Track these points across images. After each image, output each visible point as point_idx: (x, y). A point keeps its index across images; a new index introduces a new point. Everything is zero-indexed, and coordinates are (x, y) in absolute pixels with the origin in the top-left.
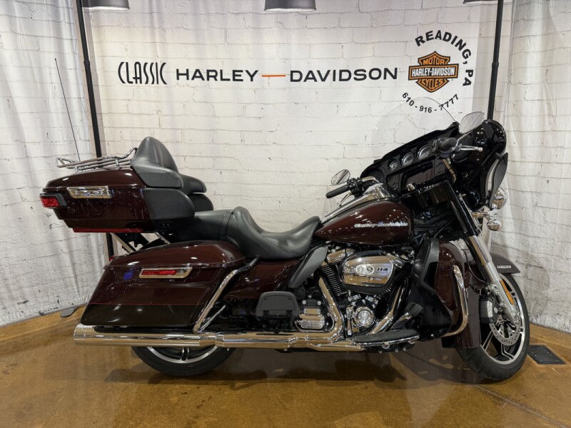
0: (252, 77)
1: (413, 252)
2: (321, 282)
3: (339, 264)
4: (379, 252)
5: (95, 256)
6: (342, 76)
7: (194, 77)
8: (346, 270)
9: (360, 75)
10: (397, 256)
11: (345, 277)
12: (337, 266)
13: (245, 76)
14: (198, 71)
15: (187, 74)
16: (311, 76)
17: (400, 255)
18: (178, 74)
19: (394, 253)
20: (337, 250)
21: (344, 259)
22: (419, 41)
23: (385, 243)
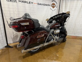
0: (32, 3)
5: (4, 38)
6: (44, 5)
7: (22, 2)
9: (46, 5)
13: (31, 3)
14: (23, 1)
15: (21, 1)
16: (40, 4)
18: (19, 1)
22: (52, 1)
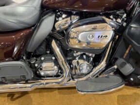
1: (125, 15)
2: (54, 44)
3: (66, 30)
4: (99, 18)
8: (72, 35)
10: (114, 20)
11: (71, 40)
12: (65, 32)
17: (116, 19)
19: (111, 17)
20: (63, 19)
21: (70, 26)
23: (105, 10)
